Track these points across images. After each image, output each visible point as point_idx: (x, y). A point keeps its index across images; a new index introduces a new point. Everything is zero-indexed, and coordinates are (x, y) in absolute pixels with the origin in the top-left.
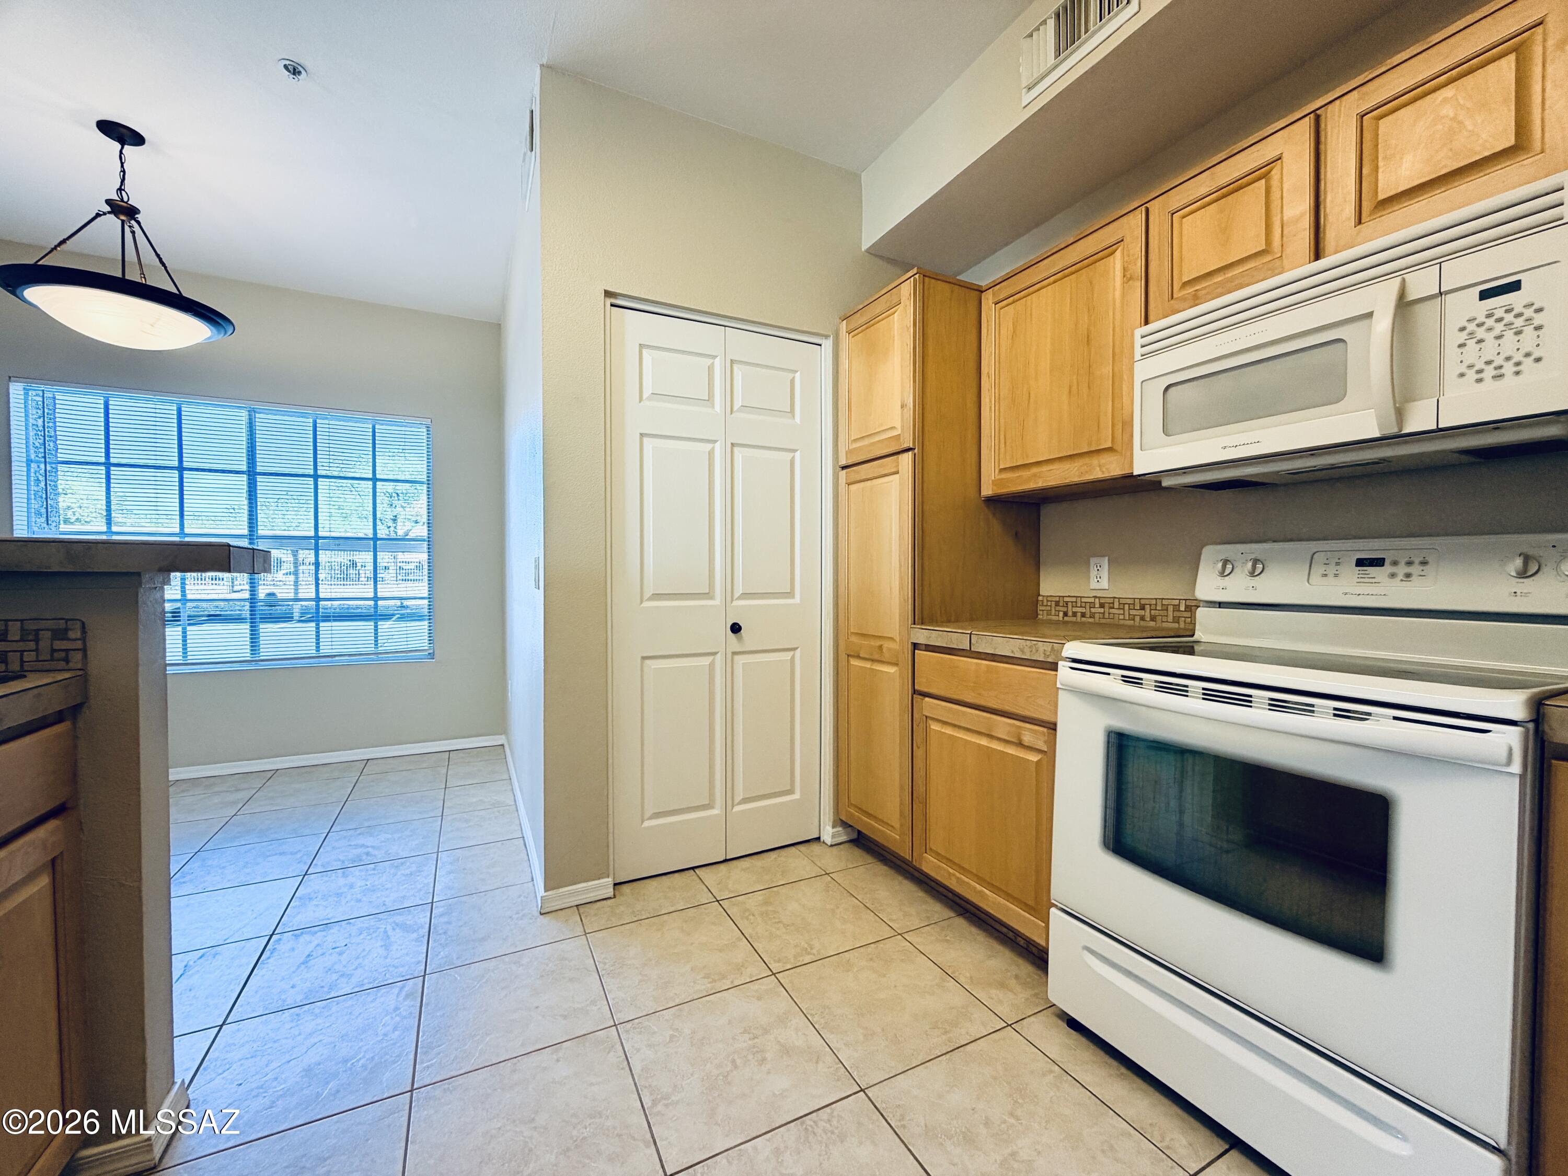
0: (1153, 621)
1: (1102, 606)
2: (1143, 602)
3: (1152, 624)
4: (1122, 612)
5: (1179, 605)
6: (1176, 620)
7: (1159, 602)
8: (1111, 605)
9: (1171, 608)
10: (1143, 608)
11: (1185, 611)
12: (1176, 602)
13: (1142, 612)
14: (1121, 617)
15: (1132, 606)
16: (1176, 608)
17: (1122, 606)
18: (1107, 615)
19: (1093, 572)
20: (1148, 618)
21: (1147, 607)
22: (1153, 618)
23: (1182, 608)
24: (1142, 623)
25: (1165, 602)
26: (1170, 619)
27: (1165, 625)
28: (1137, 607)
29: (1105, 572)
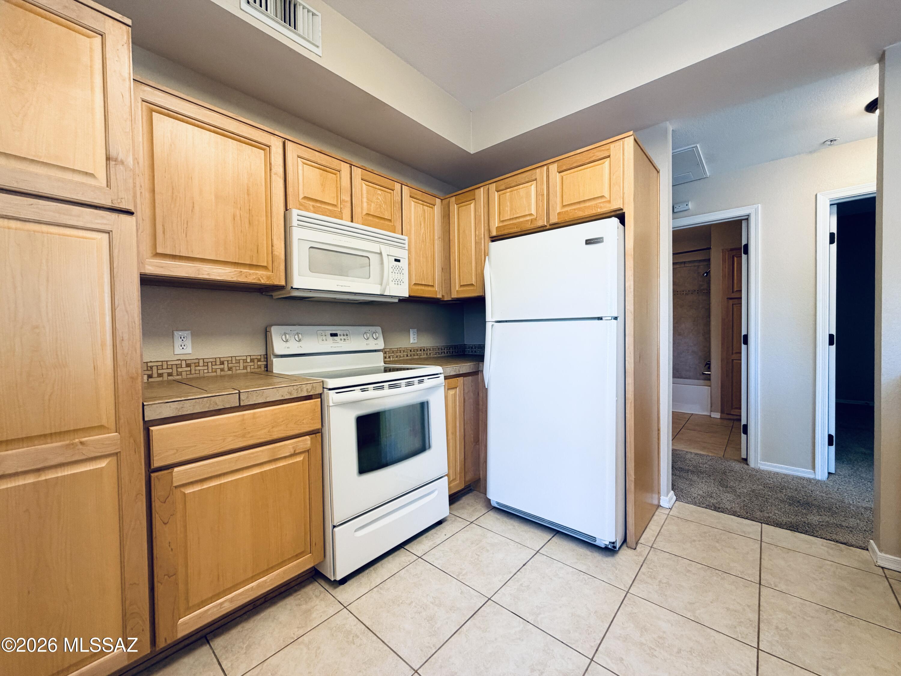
0: (230, 370)
1: (188, 365)
2: (222, 360)
3: (230, 372)
4: (206, 368)
5: (247, 359)
6: (245, 368)
7: (234, 359)
8: (197, 364)
9: (241, 361)
10: (222, 363)
11: (250, 362)
12: (245, 358)
13: (222, 366)
14: (206, 371)
15: (214, 363)
16: (245, 361)
17: (206, 364)
18: (193, 372)
19: (178, 342)
20: (226, 369)
21: (226, 363)
22: (230, 369)
23: (249, 361)
24: (222, 373)
25: (237, 358)
26: (242, 367)
27: (238, 372)
28: (218, 363)
29: (188, 342)
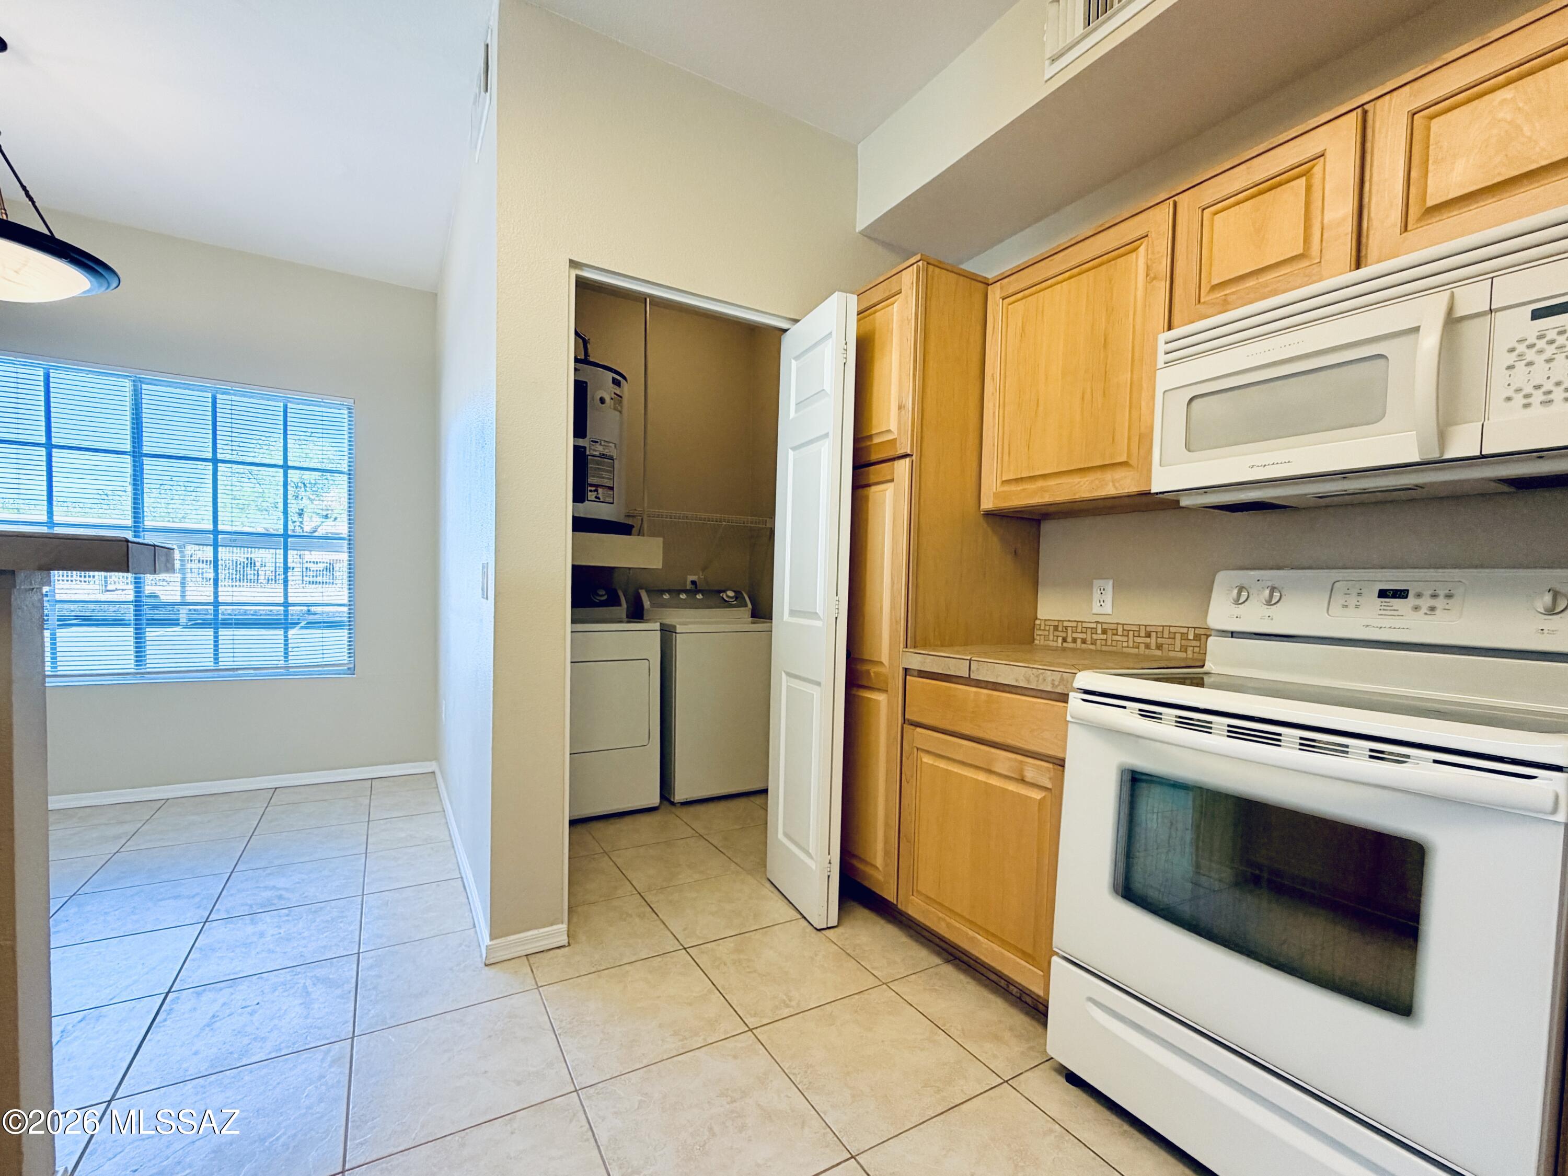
0: (1159, 649)
1: (1104, 632)
2: (1149, 629)
3: (1158, 653)
4: (1125, 639)
5: (1187, 633)
6: (1184, 649)
7: (1166, 630)
8: (1115, 632)
9: (1178, 636)
10: (1148, 635)
11: (1194, 640)
12: (1185, 630)
13: (1148, 640)
14: (1125, 644)
15: (1136, 633)
16: (1184, 636)
17: (1126, 633)
18: (1109, 643)
19: (1096, 595)
20: (1153, 646)
21: (1153, 635)
22: (1159, 647)
23: (1191, 637)
24: (1147, 651)
25: (1172, 630)
26: (1178, 648)
27: (1172, 654)
28: (1142, 634)
29: (1109, 596)
